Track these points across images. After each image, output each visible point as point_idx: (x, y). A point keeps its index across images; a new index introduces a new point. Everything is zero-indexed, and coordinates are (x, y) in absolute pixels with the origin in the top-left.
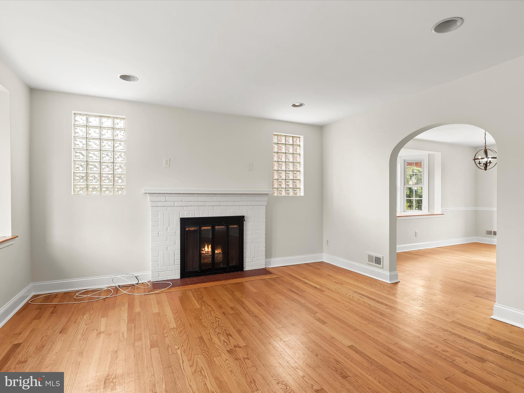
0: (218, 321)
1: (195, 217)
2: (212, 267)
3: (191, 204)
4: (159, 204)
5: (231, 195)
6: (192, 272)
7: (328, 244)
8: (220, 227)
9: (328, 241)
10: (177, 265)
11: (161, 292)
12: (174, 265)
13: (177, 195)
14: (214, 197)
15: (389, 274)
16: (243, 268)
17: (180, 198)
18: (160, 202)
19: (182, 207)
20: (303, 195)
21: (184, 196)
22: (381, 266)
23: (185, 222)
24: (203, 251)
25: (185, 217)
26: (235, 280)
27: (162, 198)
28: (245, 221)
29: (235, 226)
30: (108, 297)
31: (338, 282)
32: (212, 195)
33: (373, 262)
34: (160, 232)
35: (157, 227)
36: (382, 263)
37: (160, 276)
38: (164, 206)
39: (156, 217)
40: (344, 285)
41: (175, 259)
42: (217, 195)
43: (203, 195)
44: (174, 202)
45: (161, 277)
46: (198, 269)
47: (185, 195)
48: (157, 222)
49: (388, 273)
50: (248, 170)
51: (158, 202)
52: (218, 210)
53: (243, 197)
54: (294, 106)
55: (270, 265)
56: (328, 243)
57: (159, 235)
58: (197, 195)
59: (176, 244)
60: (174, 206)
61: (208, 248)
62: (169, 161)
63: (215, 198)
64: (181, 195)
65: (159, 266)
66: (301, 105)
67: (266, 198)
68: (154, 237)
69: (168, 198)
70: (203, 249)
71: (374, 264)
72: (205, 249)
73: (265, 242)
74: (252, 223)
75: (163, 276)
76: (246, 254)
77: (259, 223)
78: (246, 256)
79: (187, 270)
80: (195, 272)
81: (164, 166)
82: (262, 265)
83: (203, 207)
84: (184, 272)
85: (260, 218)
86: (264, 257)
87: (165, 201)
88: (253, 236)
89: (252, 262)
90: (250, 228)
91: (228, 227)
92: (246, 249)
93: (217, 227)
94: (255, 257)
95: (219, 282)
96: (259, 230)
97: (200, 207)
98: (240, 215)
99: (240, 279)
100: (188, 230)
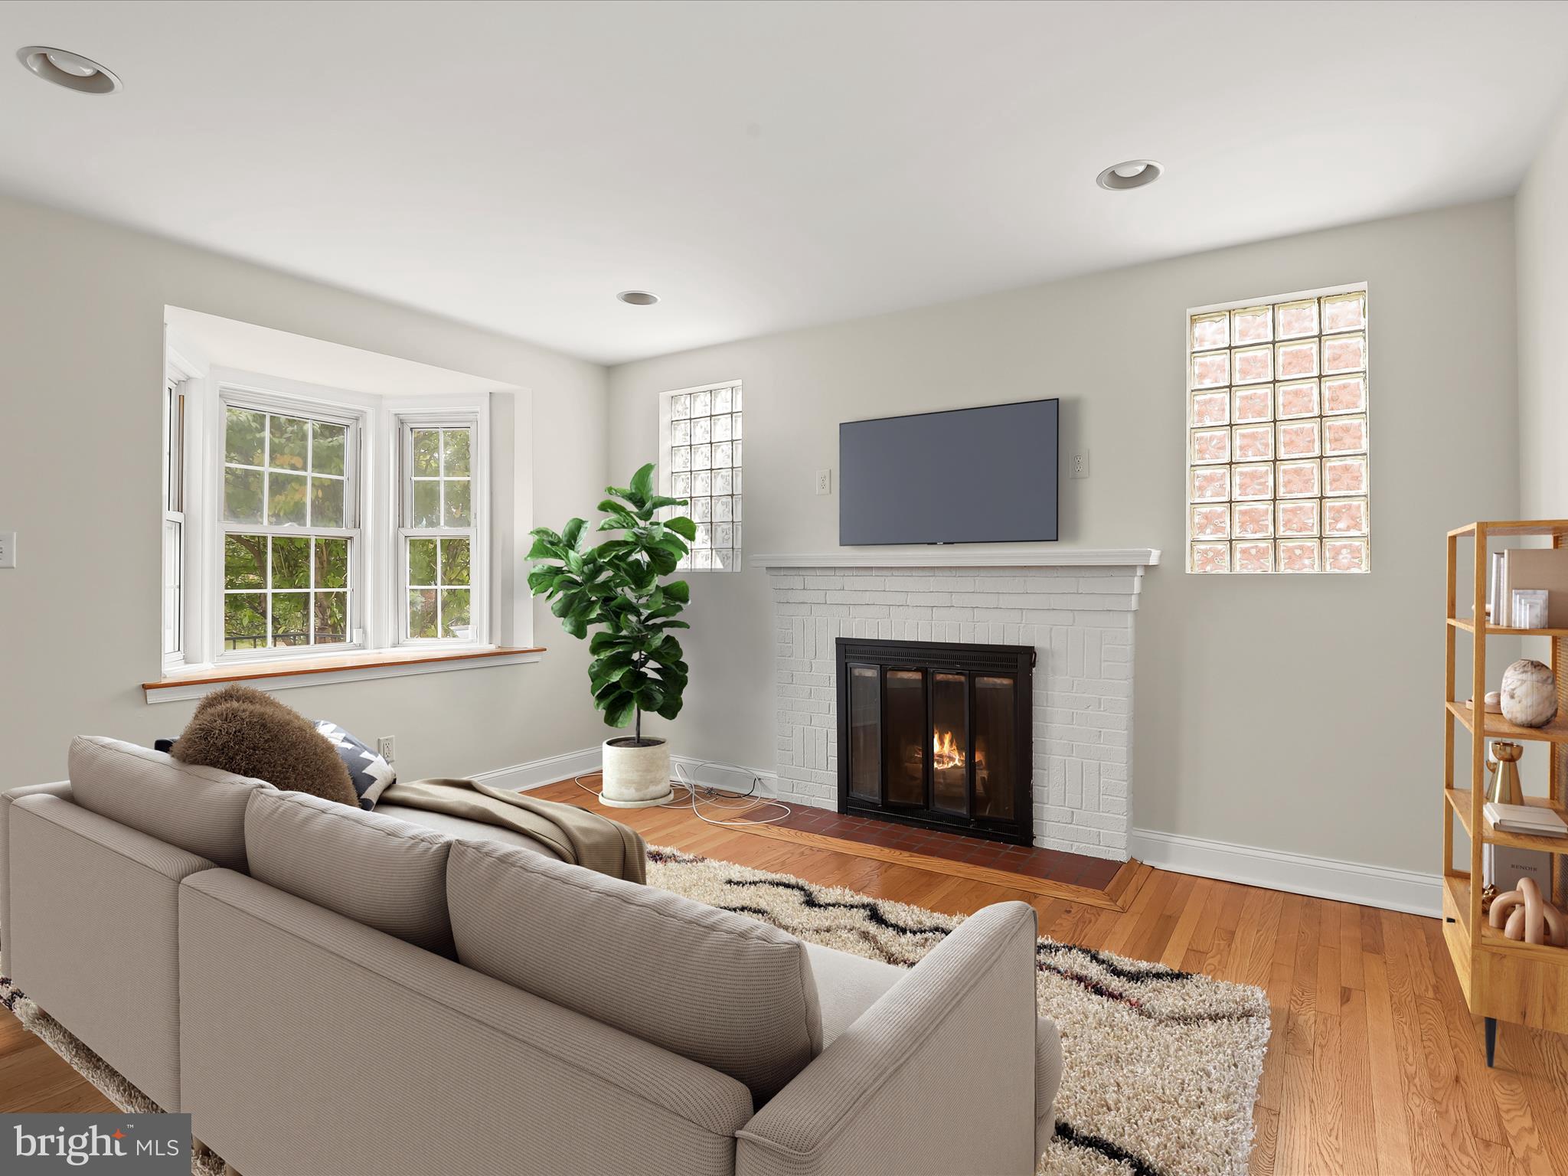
1: (880, 638)
2: (922, 804)
3: (868, 597)
4: (791, 597)
5: (983, 573)
6: (864, 801)
8: (950, 676)
10: (833, 773)
12: (827, 770)
13: (829, 572)
14: (931, 578)
17: (836, 580)
18: (792, 591)
19: (845, 606)
20: (1368, 572)
21: (844, 576)
23: (848, 651)
25: (854, 637)
27: (795, 581)
28: (1036, 666)
29: (1001, 679)
32: (921, 573)
34: (795, 673)
35: (789, 659)
37: (796, 791)
38: (801, 603)
39: (787, 631)
41: (828, 755)
42: (937, 573)
43: (896, 573)
44: (823, 593)
45: (796, 795)
46: (877, 798)
47: (848, 572)
48: (790, 645)
50: (1072, 478)
52: (947, 622)
53: (1028, 580)
57: (794, 680)
58: (880, 573)
60: (826, 603)
61: (942, 743)
62: (829, 478)
63: (933, 582)
65: (794, 764)
66: (1150, 172)
67: (1125, 585)
68: (782, 685)
69: (810, 581)
73: (1128, 760)
74: (1067, 677)
75: (801, 794)
76: (1046, 789)
77: (1100, 678)
78: (1046, 795)
79: (855, 794)
80: (874, 805)
81: (817, 493)
82: (1114, 849)
83: (901, 608)
84: (848, 796)
85: (1102, 659)
86: (1119, 816)
87: (804, 589)
88: (1075, 727)
89: (1070, 826)
90: (1063, 694)
91: (971, 679)
92: (1046, 772)
93: (942, 675)
94: (1082, 807)
95: (893, 852)
96: (1100, 707)
97: (891, 607)
98: (1021, 645)
99: (963, 864)
100: (857, 672)
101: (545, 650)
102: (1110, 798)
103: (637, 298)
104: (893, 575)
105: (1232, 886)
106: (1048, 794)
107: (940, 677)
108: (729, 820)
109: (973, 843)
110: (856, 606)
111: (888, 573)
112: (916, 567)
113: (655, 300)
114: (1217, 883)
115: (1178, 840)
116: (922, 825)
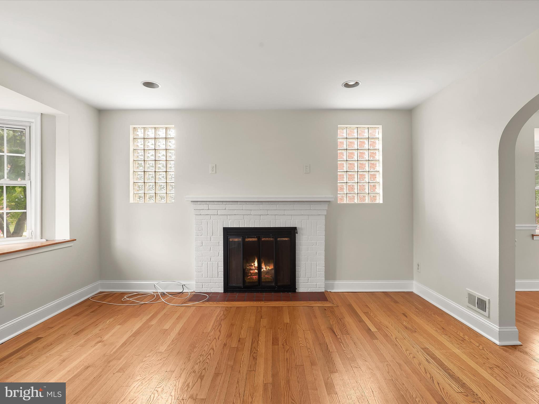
0: (210, 354)
1: (240, 227)
2: (257, 284)
3: (235, 212)
4: (202, 212)
5: (280, 203)
6: (235, 287)
7: (419, 269)
8: (267, 239)
9: (418, 266)
10: (221, 278)
11: (193, 305)
12: (218, 277)
13: (219, 203)
14: (260, 205)
15: (498, 330)
16: (295, 289)
17: (222, 206)
18: (203, 210)
19: (226, 216)
20: (382, 203)
21: (226, 204)
22: (486, 314)
23: (228, 232)
24: (252, 266)
25: (229, 227)
26: (277, 302)
27: (205, 206)
28: (297, 233)
29: (285, 238)
30: (146, 303)
31: (410, 327)
33: (475, 306)
34: (203, 242)
35: (201, 236)
36: (487, 309)
37: (203, 287)
38: (207, 215)
39: (200, 226)
40: (415, 334)
41: (219, 272)
42: (263, 203)
44: (217, 210)
45: (205, 289)
46: (241, 285)
47: (228, 203)
48: (201, 231)
49: (496, 328)
50: (305, 173)
51: (202, 210)
52: (266, 220)
53: (294, 205)
54: (347, 85)
55: (333, 289)
56: (419, 267)
57: (203, 245)
58: (241, 203)
59: (219, 256)
60: (218, 215)
62: (215, 167)
63: (261, 207)
64: (224, 203)
65: (203, 277)
66: (357, 84)
67: (325, 207)
68: (197, 247)
69: (211, 206)
70: (253, 264)
71: (476, 308)
72: (254, 264)
73: (324, 260)
74: (307, 236)
75: (206, 288)
76: (300, 273)
77: (317, 236)
78: (300, 275)
79: (230, 285)
80: (239, 287)
81: (210, 173)
82: (321, 288)
83: (248, 216)
84: (228, 286)
85: (317, 230)
86: (323, 278)
87: (208, 209)
88: (309, 252)
89: (307, 283)
90: (305, 242)
91: (276, 239)
92: (300, 267)
93: (264, 239)
94: (311, 277)
95: (257, 303)
96: (317, 245)
97: (245, 215)
98: (291, 227)
99: (283, 302)
100: (231, 240)
101: (76, 240)
102: (320, 273)
103: (149, 85)
104: (246, 204)
105: (353, 293)
106: (301, 274)
107: (263, 239)
108: (185, 303)
109: (278, 294)
110: (230, 215)
111: (245, 203)
112: (255, 201)
113: (158, 86)
114: (349, 293)
115: (337, 282)
116: (258, 291)
